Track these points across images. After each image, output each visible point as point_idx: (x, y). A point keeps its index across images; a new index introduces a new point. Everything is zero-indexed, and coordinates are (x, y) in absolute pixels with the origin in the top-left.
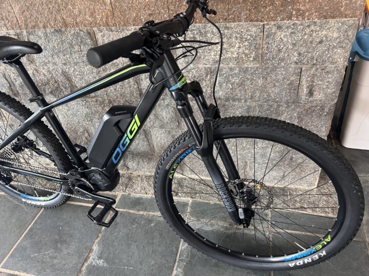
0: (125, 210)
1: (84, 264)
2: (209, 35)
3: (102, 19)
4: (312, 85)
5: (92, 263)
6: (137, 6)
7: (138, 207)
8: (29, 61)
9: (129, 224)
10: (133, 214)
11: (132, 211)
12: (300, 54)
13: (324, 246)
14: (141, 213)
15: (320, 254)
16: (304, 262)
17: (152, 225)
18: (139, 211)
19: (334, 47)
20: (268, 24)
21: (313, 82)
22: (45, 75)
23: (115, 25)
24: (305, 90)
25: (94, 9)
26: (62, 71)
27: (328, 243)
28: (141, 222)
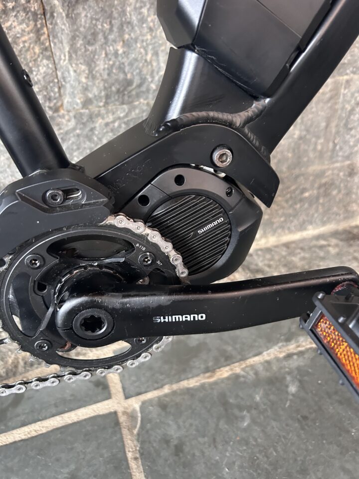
0: (166, 390)
7: (197, 363)
9: (223, 425)
10: (203, 386)
11: (192, 383)
14: (224, 373)
28: (252, 397)
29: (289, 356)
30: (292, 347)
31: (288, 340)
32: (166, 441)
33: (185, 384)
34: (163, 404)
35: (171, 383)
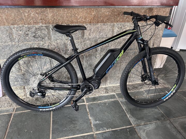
0: (92, 103)
1: (91, 125)
2: (126, 26)
3: (88, 20)
4: (154, 43)
5: (94, 123)
6: (104, 16)
8: (49, 39)
9: (98, 107)
12: (151, 32)
13: (174, 89)
14: (99, 102)
15: (173, 92)
16: (168, 97)
17: (107, 104)
18: (98, 101)
19: (160, 30)
20: (144, 23)
21: (154, 41)
22: (54, 45)
23: (93, 23)
24: (152, 44)
25: (87, 16)
26: (64, 43)
27: (175, 87)
28: (102, 105)
29: (108, 101)
30: (109, 100)
31: (108, 99)
32: (91, 107)
33: (94, 102)
34: (91, 104)
35: (92, 102)
